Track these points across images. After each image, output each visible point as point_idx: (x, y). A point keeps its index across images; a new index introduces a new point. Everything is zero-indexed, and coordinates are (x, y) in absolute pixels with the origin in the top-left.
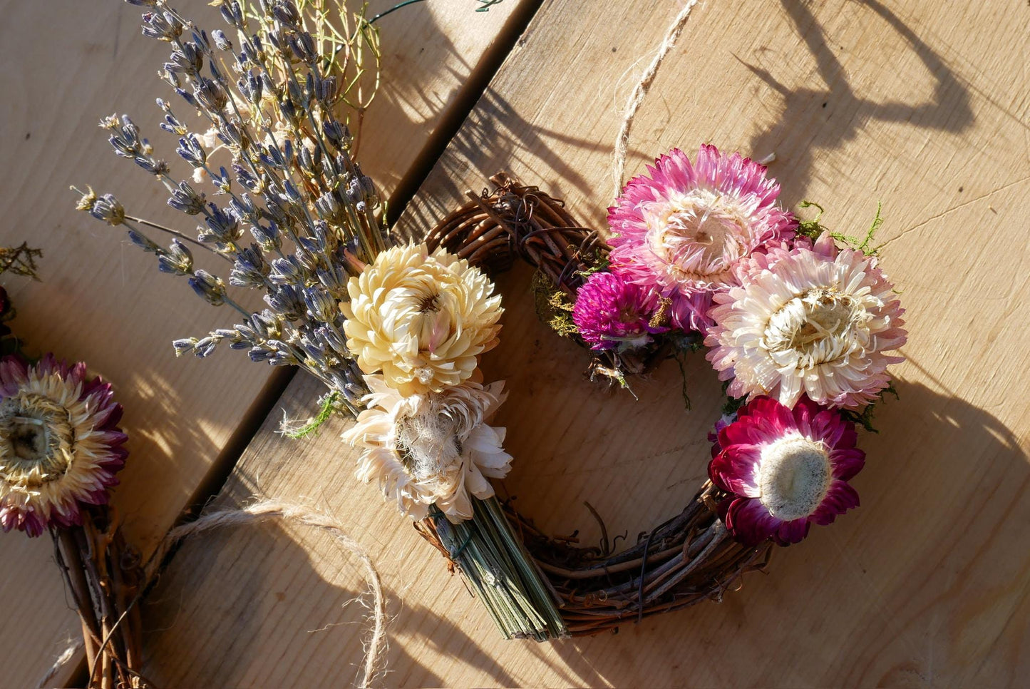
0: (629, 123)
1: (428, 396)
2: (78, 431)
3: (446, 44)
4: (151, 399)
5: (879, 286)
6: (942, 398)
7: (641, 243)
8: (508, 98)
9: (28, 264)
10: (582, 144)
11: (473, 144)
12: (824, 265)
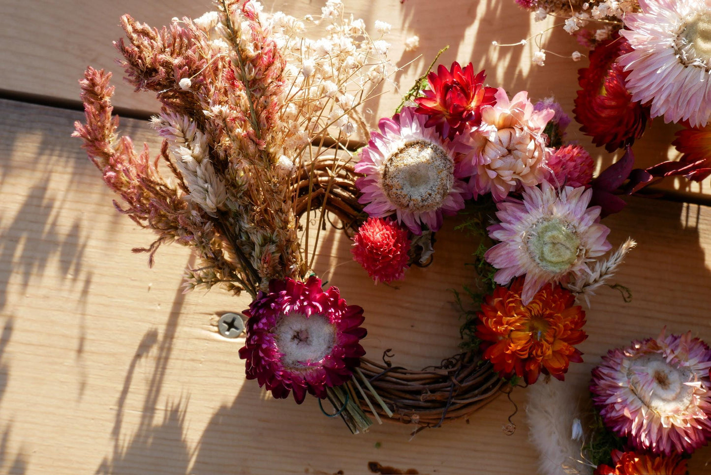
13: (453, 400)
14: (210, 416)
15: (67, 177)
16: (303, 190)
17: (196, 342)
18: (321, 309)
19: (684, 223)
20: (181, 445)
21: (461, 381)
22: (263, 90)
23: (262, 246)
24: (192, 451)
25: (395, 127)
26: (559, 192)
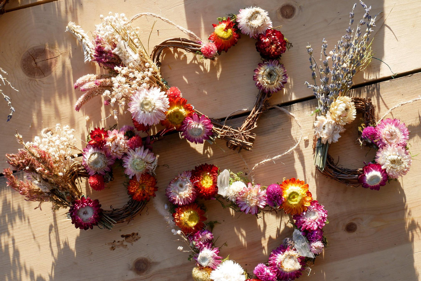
0: (395, 108)
1: (336, 122)
2: (279, 81)
3: (379, 70)
4: (289, 83)
5: (409, 164)
6: (401, 188)
7: (382, 128)
8: (380, 87)
9: (289, 47)
10: (385, 104)
11: (369, 89)
12: (405, 155)
13: (132, 212)
14: (75, 241)
15: (11, 194)
16: (73, 174)
17: (63, 223)
18: (86, 205)
19: (181, 138)
20: (70, 250)
21: (133, 206)
22: (46, 162)
23: (66, 195)
24: (74, 251)
25: (87, 150)
26: (134, 150)
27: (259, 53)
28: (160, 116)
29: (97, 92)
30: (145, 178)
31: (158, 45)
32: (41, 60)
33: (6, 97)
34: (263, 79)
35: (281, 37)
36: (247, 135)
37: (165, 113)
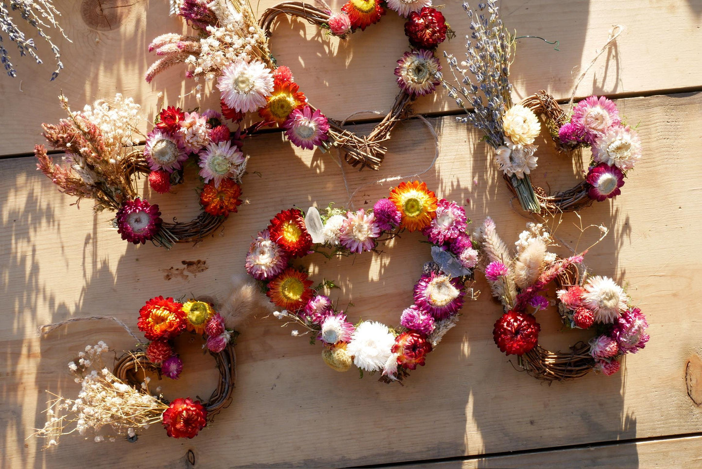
2: (429, 80)
9: (451, 36)
13: (202, 230)
14: (118, 261)
16: (129, 166)
17: (106, 232)
18: (141, 209)
19: (283, 140)
20: (111, 274)
21: (204, 222)
22: (95, 141)
23: (115, 192)
24: (114, 276)
25: (153, 135)
26: (217, 144)
27: (407, 38)
28: (258, 101)
29: (178, 59)
30: (226, 184)
31: (272, 7)
32: (108, 6)
33: (54, 47)
34: (408, 75)
35: (441, 19)
36: (374, 147)
37: (266, 98)
